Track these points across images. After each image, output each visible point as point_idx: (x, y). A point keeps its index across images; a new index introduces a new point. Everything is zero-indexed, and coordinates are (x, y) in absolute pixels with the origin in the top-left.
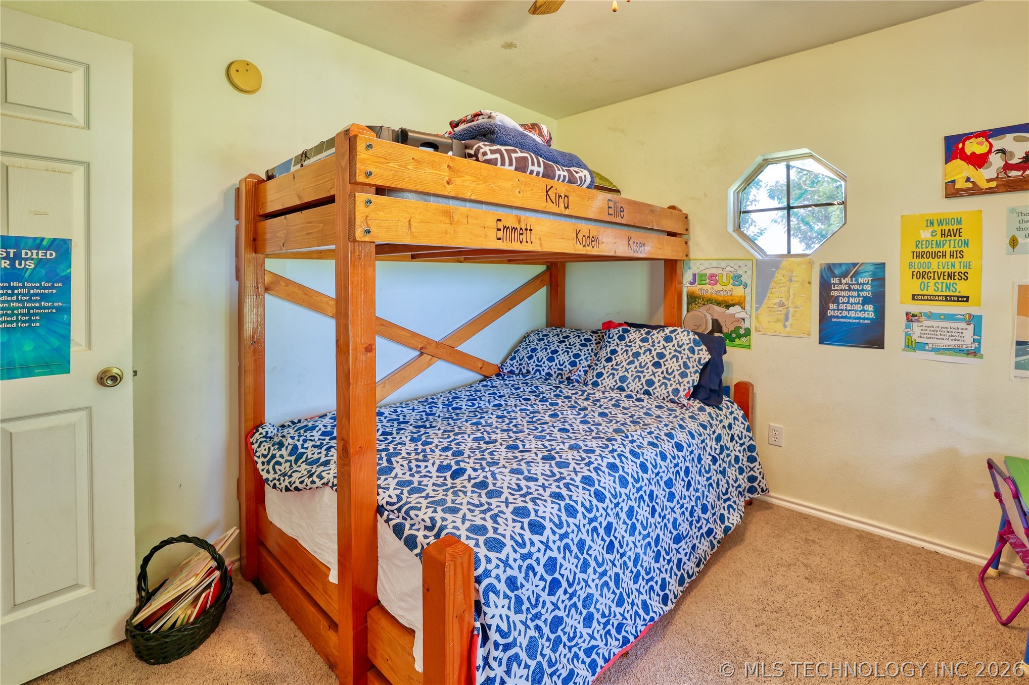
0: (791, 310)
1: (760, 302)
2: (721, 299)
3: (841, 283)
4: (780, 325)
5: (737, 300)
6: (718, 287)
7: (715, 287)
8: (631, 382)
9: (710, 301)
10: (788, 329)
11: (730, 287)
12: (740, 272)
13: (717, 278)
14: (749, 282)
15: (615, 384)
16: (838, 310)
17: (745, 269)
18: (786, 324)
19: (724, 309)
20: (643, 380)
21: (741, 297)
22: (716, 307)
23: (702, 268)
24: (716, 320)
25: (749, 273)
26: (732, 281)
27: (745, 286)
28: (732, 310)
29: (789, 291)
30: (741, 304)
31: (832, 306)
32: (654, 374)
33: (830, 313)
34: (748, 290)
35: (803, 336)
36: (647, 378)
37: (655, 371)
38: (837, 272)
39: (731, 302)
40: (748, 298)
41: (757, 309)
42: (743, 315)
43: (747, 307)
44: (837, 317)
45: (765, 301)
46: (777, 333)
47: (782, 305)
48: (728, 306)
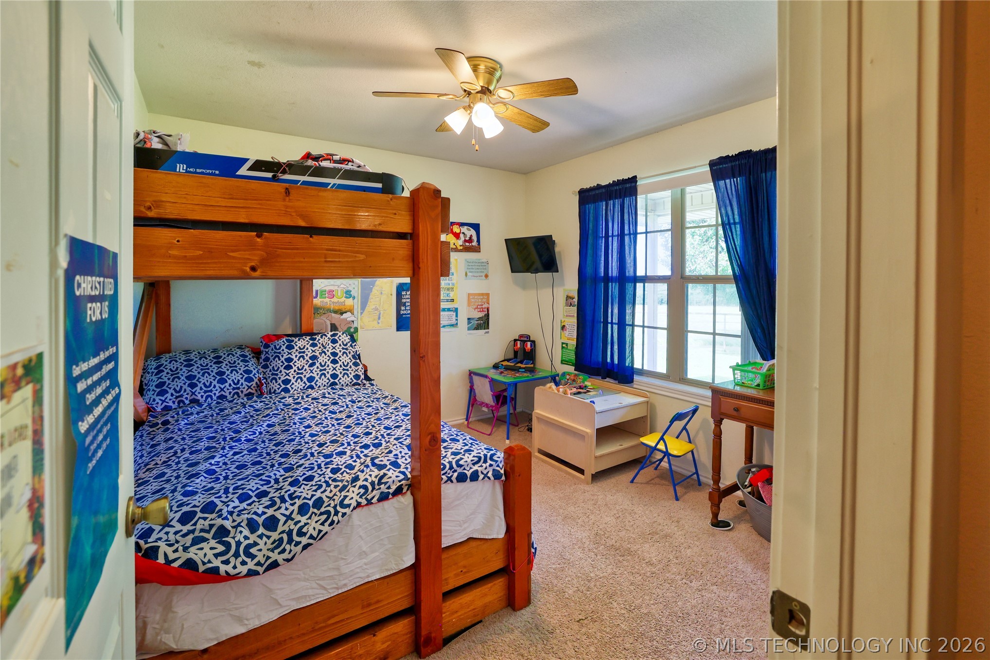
0: (382, 312)
1: (363, 307)
2: (337, 308)
3: (406, 295)
4: (376, 322)
5: (348, 308)
6: (335, 300)
7: (332, 300)
8: (319, 379)
9: (329, 311)
10: (380, 325)
11: (344, 299)
12: (350, 289)
13: (334, 293)
14: (356, 295)
15: (304, 385)
16: (406, 310)
17: (354, 286)
18: (379, 321)
19: (339, 316)
20: (328, 376)
21: (351, 306)
22: (333, 314)
23: (323, 285)
24: (334, 324)
25: (356, 289)
26: (344, 295)
27: (354, 298)
28: (345, 316)
29: (380, 300)
30: (351, 311)
31: (403, 308)
32: (334, 369)
33: (402, 312)
34: (356, 300)
35: (388, 328)
36: (331, 373)
37: (334, 366)
38: (405, 288)
39: (344, 310)
40: (356, 307)
41: (362, 313)
42: (352, 318)
43: (355, 313)
44: (405, 314)
45: (367, 307)
46: (374, 328)
47: (376, 309)
48: (342, 314)
